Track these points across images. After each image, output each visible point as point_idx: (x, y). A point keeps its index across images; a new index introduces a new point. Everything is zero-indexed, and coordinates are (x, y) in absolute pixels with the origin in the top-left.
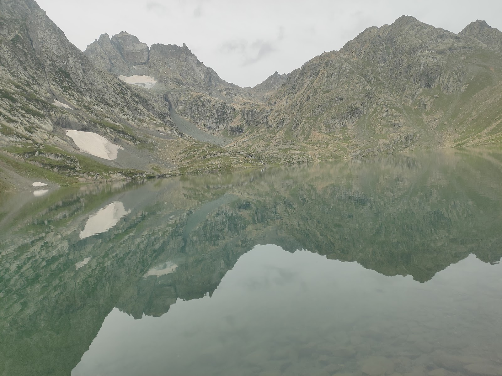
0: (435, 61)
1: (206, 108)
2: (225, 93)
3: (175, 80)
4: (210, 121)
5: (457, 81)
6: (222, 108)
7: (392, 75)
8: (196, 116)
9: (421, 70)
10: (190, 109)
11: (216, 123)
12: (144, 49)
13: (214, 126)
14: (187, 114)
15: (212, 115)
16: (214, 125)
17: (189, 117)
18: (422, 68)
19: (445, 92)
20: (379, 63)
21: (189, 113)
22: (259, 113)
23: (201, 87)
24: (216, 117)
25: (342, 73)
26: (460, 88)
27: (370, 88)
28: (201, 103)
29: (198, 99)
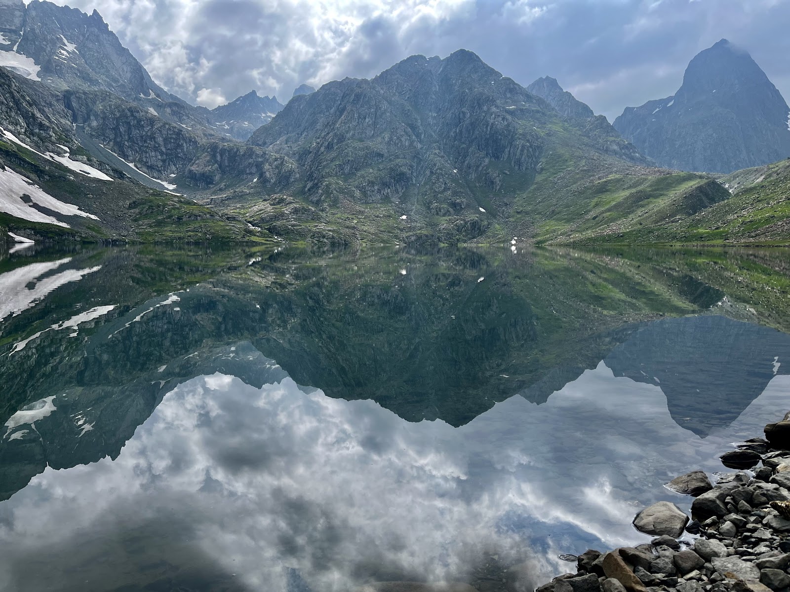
0: (506, 123)
1: (144, 133)
2: (168, 110)
3: (76, 72)
4: (152, 157)
5: (532, 156)
6: (174, 136)
7: (448, 132)
8: (126, 143)
9: (488, 133)
10: (114, 129)
11: (164, 161)
12: (16, 6)
13: (159, 166)
14: (107, 137)
15: (155, 147)
16: (160, 164)
17: (111, 143)
18: (489, 129)
19: (517, 167)
20: (430, 111)
21: (112, 136)
22: (243, 155)
23: (125, 92)
24: (164, 150)
25: (381, 116)
26: (535, 165)
27: (419, 146)
28: (135, 122)
29: (129, 114)
